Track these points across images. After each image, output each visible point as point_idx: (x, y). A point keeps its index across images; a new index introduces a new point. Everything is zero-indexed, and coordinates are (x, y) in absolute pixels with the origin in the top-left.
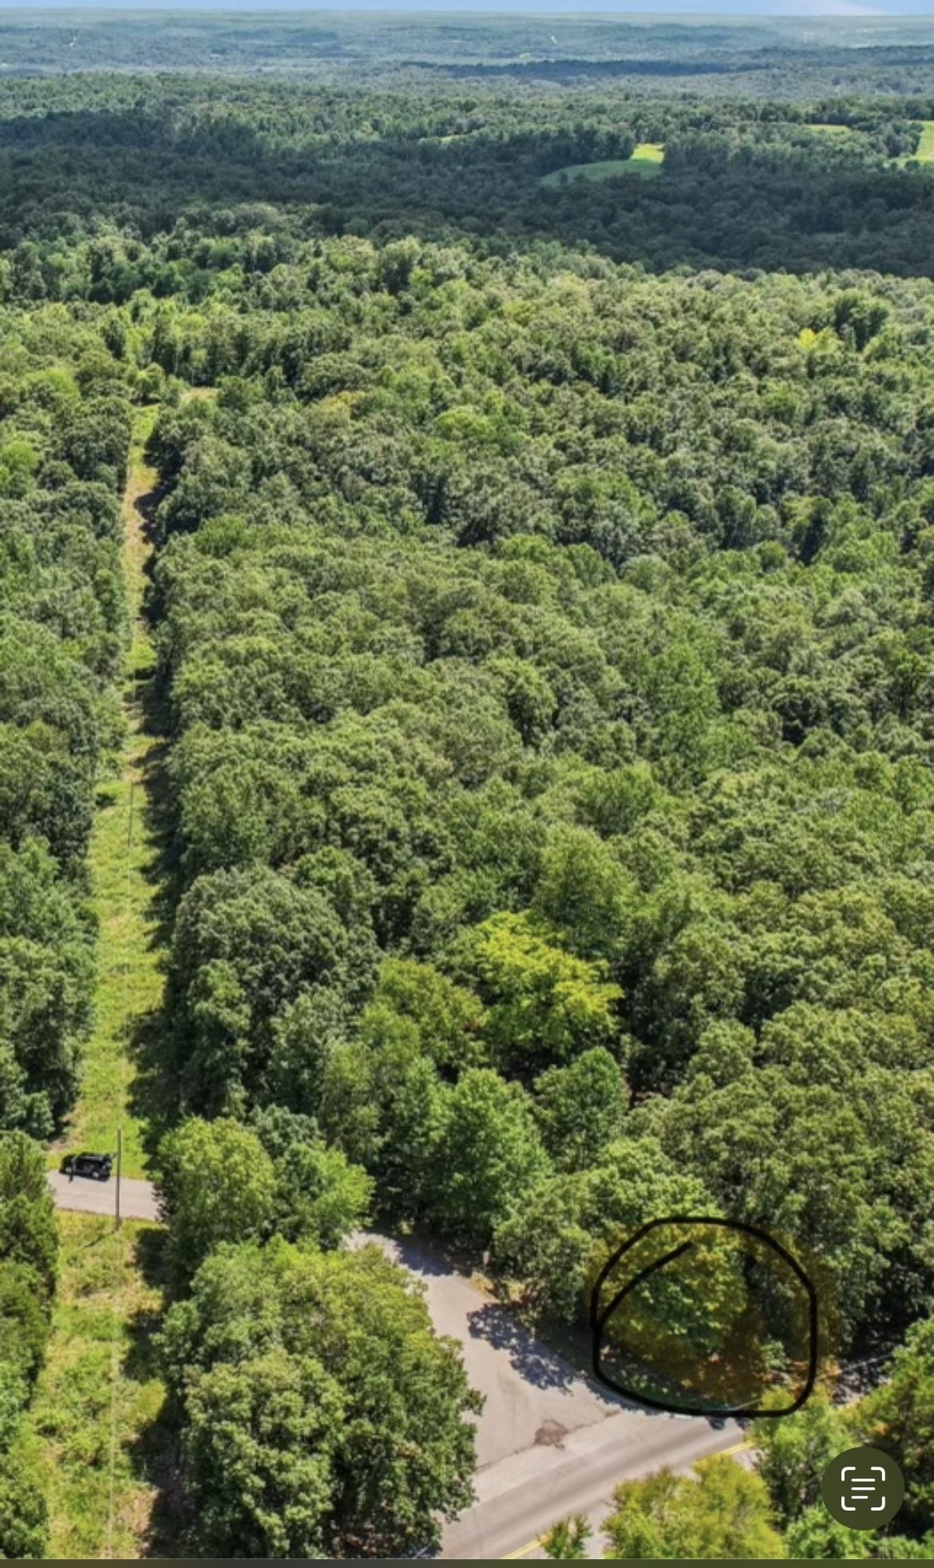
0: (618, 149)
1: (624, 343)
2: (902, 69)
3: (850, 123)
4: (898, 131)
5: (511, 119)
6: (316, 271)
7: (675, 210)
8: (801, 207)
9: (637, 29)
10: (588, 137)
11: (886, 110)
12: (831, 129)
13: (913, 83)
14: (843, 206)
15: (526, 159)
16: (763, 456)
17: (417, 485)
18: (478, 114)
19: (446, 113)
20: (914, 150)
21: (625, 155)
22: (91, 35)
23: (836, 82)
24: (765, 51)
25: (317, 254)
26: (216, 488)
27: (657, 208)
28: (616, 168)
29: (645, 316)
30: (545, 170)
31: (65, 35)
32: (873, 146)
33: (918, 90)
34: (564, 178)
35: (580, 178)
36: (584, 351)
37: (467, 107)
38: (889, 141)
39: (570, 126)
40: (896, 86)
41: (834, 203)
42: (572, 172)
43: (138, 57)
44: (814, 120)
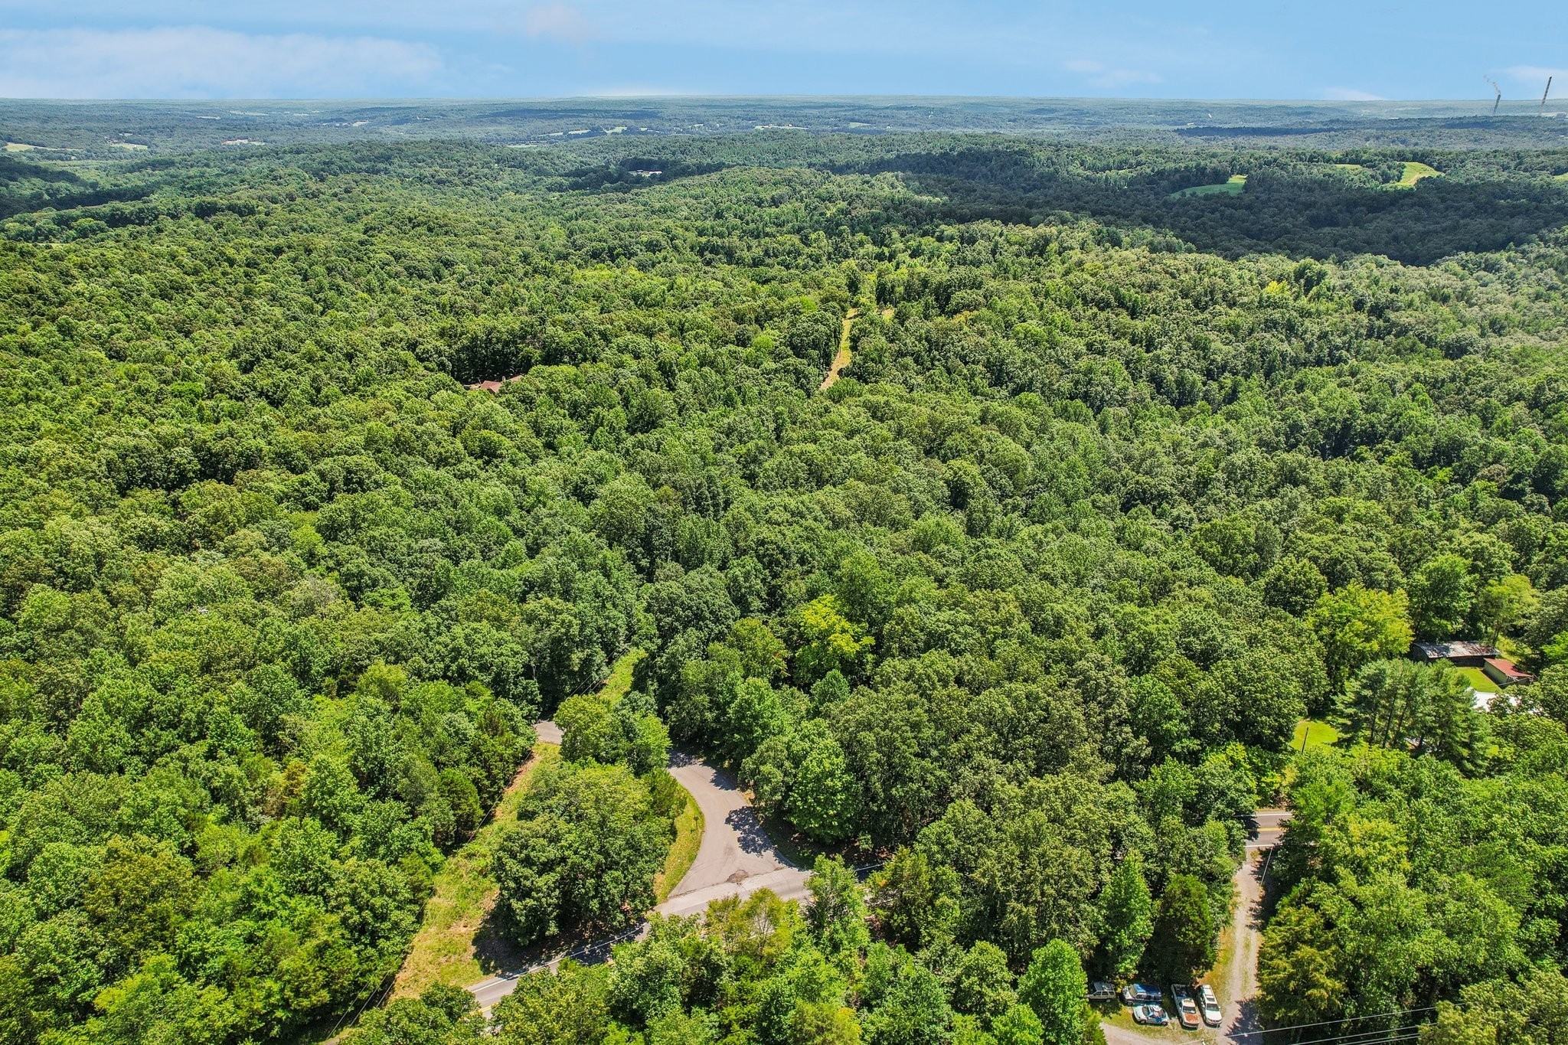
0: (1220, 177)
1: (1152, 287)
2: (1409, 132)
3: (1362, 163)
4: (1389, 168)
5: (1160, 160)
6: (996, 245)
7: (1238, 213)
8: (1314, 212)
9: (1260, 109)
10: (1201, 170)
11: (1384, 156)
12: (1349, 167)
13: (1414, 140)
14: (1340, 211)
15: (1164, 183)
16: (1214, 353)
17: (988, 365)
18: (1142, 157)
19: (1124, 157)
20: (1399, 180)
21: (1224, 182)
22: (942, 111)
23: (1367, 140)
24: (1332, 121)
25: (1001, 235)
26: (870, 364)
27: (1228, 212)
28: (1216, 189)
29: (1167, 272)
30: (1174, 190)
31: (927, 111)
32: (1373, 177)
33: (1416, 144)
34: (1184, 194)
35: (1193, 194)
36: (1123, 291)
37: (1137, 153)
38: (1383, 174)
39: (1194, 164)
40: (1403, 142)
41: (1335, 210)
42: (1188, 192)
43: (966, 123)
44: (1341, 162)
